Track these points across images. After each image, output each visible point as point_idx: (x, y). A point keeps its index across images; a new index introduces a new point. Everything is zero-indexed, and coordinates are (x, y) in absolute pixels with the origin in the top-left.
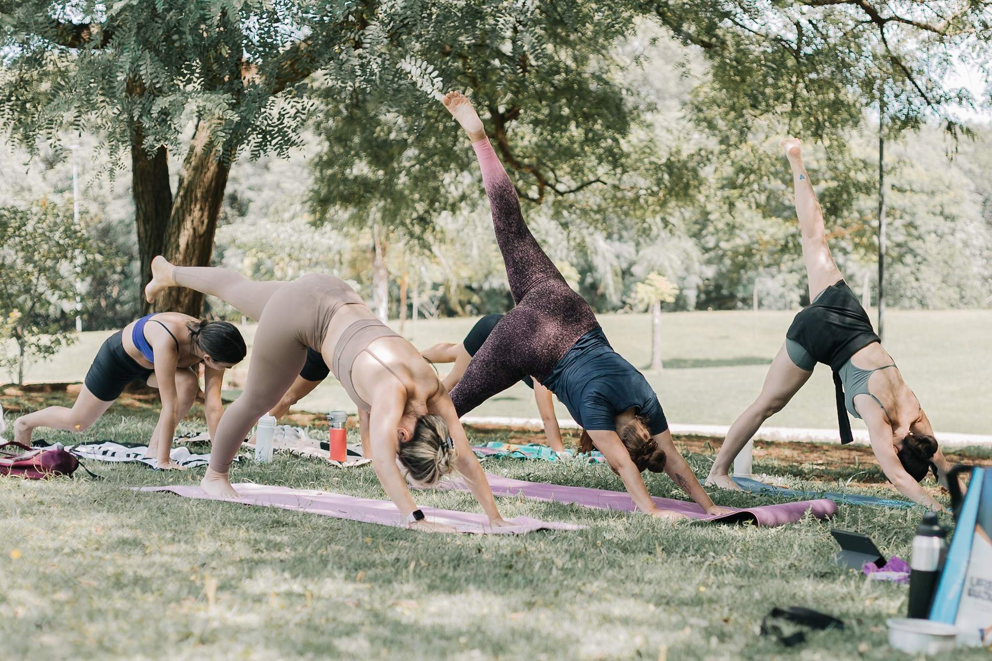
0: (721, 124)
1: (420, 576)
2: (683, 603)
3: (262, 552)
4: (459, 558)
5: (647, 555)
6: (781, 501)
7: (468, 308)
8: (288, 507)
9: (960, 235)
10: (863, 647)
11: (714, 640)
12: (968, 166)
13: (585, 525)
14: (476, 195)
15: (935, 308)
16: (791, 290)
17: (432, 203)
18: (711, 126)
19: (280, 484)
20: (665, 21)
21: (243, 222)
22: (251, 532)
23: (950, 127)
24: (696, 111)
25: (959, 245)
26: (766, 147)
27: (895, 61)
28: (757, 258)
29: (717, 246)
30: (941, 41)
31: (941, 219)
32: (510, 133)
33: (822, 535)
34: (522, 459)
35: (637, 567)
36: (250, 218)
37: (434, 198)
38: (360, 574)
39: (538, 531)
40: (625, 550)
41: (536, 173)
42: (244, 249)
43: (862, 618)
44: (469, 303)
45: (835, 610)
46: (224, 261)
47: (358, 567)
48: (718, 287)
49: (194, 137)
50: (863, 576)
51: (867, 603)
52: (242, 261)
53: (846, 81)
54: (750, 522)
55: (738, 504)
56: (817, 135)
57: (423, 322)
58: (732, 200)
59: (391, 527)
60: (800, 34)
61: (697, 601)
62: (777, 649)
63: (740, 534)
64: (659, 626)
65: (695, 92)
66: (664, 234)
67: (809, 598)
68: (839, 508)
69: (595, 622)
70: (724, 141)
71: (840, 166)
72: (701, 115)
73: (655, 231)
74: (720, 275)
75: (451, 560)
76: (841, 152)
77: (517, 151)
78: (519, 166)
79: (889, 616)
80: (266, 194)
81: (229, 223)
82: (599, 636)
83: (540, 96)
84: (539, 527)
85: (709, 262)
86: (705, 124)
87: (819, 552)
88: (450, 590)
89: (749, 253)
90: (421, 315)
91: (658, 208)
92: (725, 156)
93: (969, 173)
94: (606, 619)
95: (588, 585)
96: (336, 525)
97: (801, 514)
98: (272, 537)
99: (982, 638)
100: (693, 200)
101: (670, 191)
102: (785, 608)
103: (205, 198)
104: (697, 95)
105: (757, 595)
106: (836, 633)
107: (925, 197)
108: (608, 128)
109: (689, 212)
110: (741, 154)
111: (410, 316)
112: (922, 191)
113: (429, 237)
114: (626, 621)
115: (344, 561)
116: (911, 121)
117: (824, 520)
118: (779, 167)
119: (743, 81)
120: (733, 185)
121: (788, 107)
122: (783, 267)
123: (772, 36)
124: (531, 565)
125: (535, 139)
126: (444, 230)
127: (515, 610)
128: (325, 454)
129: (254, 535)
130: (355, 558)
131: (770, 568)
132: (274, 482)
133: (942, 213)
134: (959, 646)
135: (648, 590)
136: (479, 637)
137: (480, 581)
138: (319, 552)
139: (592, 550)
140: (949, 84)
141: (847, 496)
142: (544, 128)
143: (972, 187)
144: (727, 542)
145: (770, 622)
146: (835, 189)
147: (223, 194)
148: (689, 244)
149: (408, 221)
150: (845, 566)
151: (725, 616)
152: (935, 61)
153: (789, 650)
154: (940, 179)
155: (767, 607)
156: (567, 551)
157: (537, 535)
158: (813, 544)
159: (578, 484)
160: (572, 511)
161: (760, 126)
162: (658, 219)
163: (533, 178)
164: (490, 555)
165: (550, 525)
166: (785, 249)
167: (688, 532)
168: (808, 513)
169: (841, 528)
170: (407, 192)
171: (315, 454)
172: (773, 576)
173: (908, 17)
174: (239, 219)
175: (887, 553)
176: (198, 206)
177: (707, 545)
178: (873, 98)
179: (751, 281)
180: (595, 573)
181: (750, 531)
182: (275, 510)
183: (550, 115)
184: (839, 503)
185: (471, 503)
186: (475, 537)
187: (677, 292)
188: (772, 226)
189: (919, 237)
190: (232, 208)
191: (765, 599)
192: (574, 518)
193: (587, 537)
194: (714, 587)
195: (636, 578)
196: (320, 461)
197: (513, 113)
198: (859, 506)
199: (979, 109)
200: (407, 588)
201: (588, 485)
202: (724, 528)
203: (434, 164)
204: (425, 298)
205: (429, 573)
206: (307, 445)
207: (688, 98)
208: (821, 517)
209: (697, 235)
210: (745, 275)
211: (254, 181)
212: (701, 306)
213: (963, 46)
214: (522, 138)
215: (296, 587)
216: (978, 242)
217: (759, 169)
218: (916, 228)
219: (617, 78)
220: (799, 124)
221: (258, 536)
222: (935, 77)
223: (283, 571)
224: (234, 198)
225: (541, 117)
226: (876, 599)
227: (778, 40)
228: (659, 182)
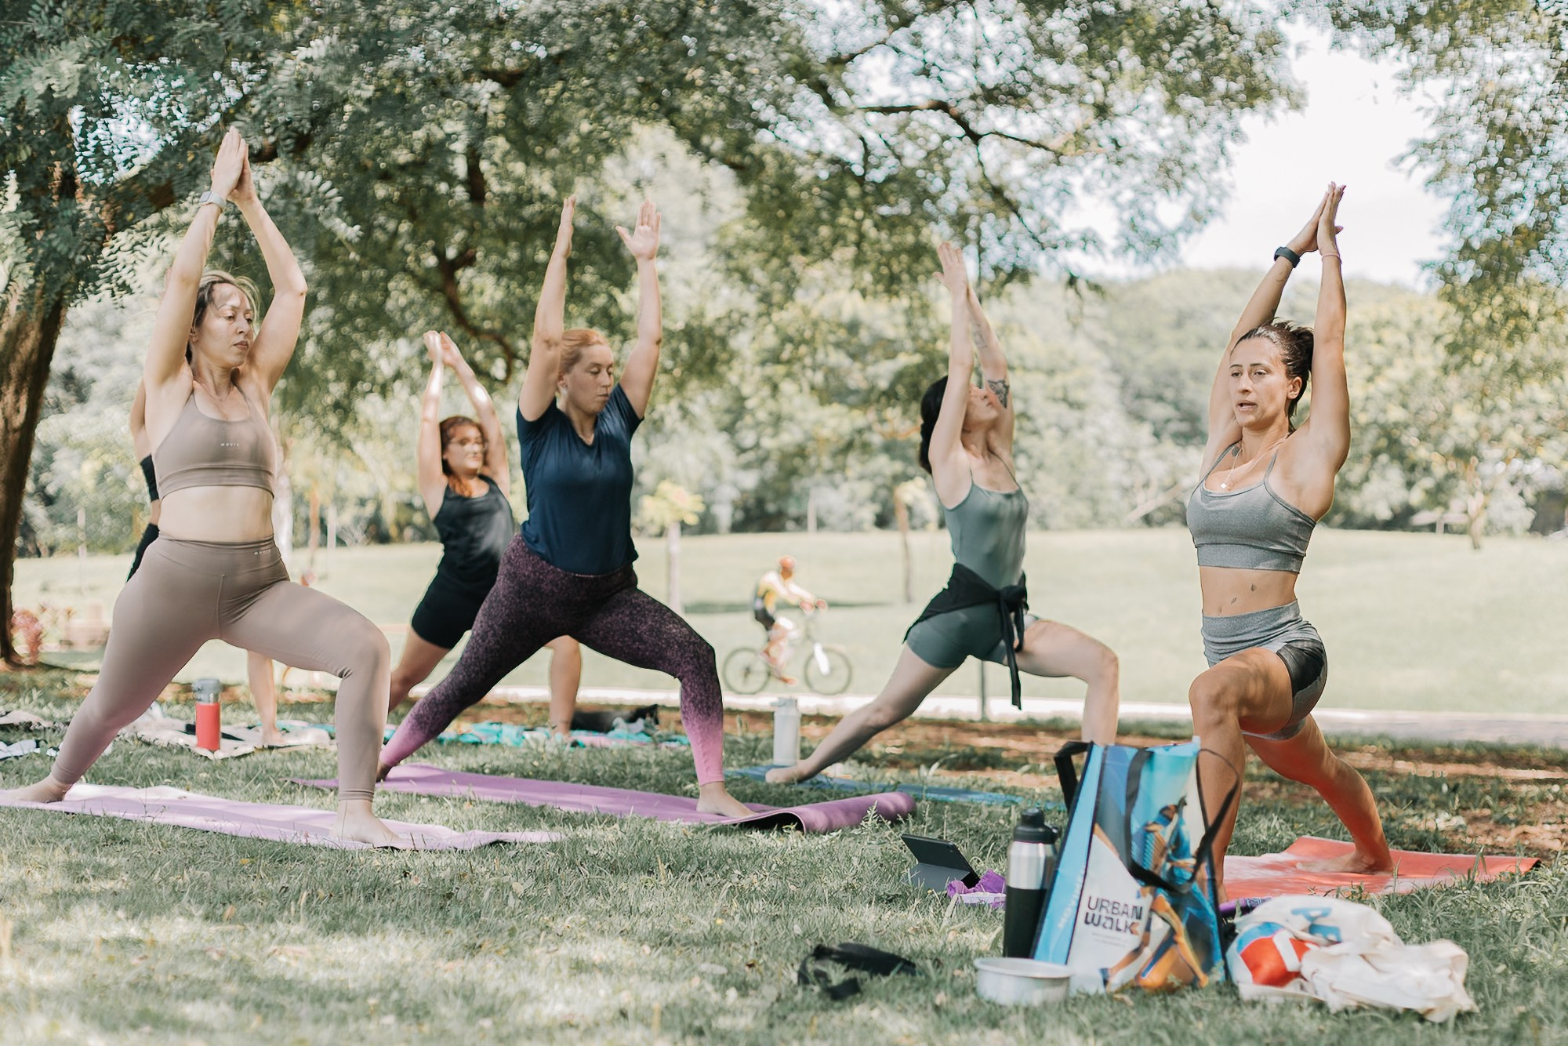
0: (759, 275)
1: (317, 913)
2: (690, 942)
3: (87, 881)
4: (376, 884)
5: (646, 877)
6: (838, 796)
7: (408, 532)
8: (129, 816)
9: (1090, 431)
10: (941, 998)
11: (732, 993)
12: (1100, 334)
13: (556, 835)
14: (416, 372)
15: (1060, 530)
16: (861, 505)
17: (353, 382)
18: (746, 278)
19: (120, 783)
20: (680, 133)
21: (82, 411)
22: (74, 852)
23: (1072, 281)
24: (723, 258)
25: (1091, 443)
26: (821, 307)
27: (997, 192)
28: (813, 461)
29: (757, 446)
30: (1058, 163)
31: (1063, 408)
32: (463, 287)
33: (893, 842)
34: (476, 744)
35: (631, 893)
36: (93, 404)
37: (355, 375)
38: (229, 910)
39: (491, 844)
40: (614, 869)
41: (500, 341)
42: (83, 449)
43: (941, 958)
44: (409, 524)
45: (906, 947)
46: (54, 466)
47: (227, 900)
48: (760, 502)
49: (6, 290)
50: (945, 900)
51: (951, 936)
52: (79, 467)
53: (929, 218)
54: (793, 827)
55: (777, 803)
56: (890, 292)
57: (342, 553)
58: (776, 379)
59: (278, 844)
60: (867, 153)
61: (714, 939)
62: (820, 1003)
63: (779, 844)
64: (658, 976)
65: (722, 231)
66: (682, 428)
67: (870, 930)
68: (919, 805)
69: (565, 972)
70: (765, 298)
71: (925, 334)
72: (732, 264)
73: (669, 422)
74: (764, 484)
75: (365, 889)
76: (925, 315)
77: (474, 311)
78: (476, 331)
79: (980, 954)
80: (118, 371)
81: (61, 412)
82: (568, 991)
83: (505, 235)
84: (493, 839)
85: (747, 466)
86: (737, 276)
87: (886, 867)
88: (359, 932)
89: (801, 452)
90: (340, 542)
91: (672, 391)
92: (764, 320)
93: (1102, 345)
94: (579, 967)
95: (559, 920)
96: (199, 840)
97: (862, 814)
98: (104, 860)
99: (1105, 982)
100: (721, 380)
101: (691, 368)
102: (835, 946)
103: (22, 377)
104: (724, 236)
105: (797, 929)
106: (905, 980)
107: (1041, 377)
108: (603, 278)
109: (717, 398)
110: (788, 316)
111: (323, 544)
112: (1037, 369)
113: (347, 431)
114: (606, 969)
115: (207, 893)
116: (1019, 274)
117: (895, 822)
118: (842, 334)
119: (789, 216)
120: (774, 358)
121: (850, 252)
122: (850, 473)
123: (827, 156)
124: (478, 893)
125: (499, 295)
126: (372, 421)
127: (452, 957)
128: (191, 740)
129: (76, 856)
130: (223, 886)
131: (819, 891)
132: (112, 782)
133: (1065, 400)
134: (1073, 993)
135: (643, 926)
136: (395, 995)
137: (403, 917)
138: (172, 879)
139: (568, 870)
140: (1070, 223)
141: (929, 790)
142: (512, 279)
143: (1106, 362)
144: (760, 855)
145: (811, 967)
146: (918, 366)
147: (47, 370)
148: (719, 443)
149: (319, 409)
150: (921, 886)
151: (751, 958)
152: (1050, 192)
153: (837, 1004)
154: (1062, 353)
155: (810, 944)
156: (530, 872)
157: (493, 850)
158: (878, 855)
159: (553, 776)
160: (543, 815)
161: (815, 279)
162: (674, 404)
163: (496, 349)
164: (420, 880)
165: (509, 836)
166: (849, 446)
167: (706, 843)
168: (871, 813)
169: (919, 833)
170: (316, 368)
171: (174, 742)
172: (821, 901)
173: (1012, 131)
174: (77, 407)
175: (981, 866)
176: (12, 389)
177: (730, 861)
178: (966, 241)
179: (805, 493)
180: (568, 903)
181: (792, 841)
182: (111, 821)
183: (521, 260)
184: (918, 799)
185: (397, 807)
186: (400, 855)
187: (701, 508)
188: (833, 416)
189: (1035, 432)
190: (68, 390)
191: (807, 934)
192: (545, 826)
193: (561, 852)
194: (737, 917)
195: (626, 908)
196: (181, 750)
197: (466, 259)
198: (946, 803)
199: (1110, 257)
200: (297, 929)
201: (567, 779)
202: (756, 835)
203: (356, 329)
204: (347, 518)
205: (330, 908)
206: (163, 727)
207: (713, 239)
208: (893, 818)
209: (730, 429)
210: (797, 485)
211: (99, 353)
212: (737, 528)
213: (1088, 171)
214: (482, 293)
215: (133, 931)
216: (1116, 439)
217: (813, 338)
218: (1029, 418)
219: (613, 211)
220: (867, 278)
221: (82, 857)
222: (1050, 212)
223: (116, 908)
224: (69, 378)
225: (506, 263)
226: (963, 930)
227: (835, 161)
228: (675, 354)
